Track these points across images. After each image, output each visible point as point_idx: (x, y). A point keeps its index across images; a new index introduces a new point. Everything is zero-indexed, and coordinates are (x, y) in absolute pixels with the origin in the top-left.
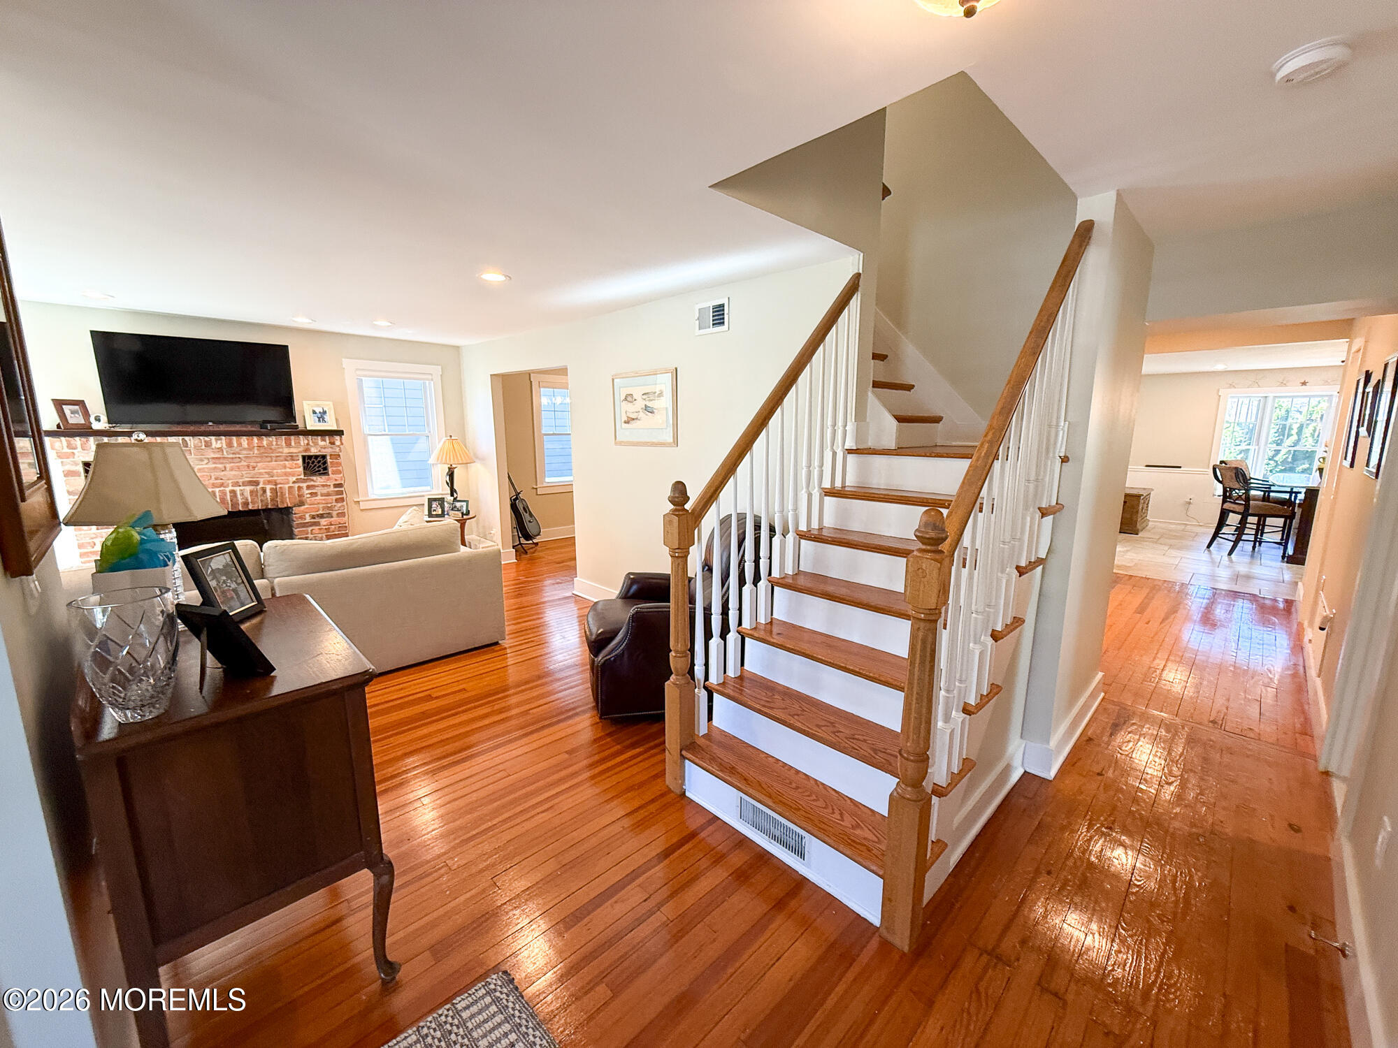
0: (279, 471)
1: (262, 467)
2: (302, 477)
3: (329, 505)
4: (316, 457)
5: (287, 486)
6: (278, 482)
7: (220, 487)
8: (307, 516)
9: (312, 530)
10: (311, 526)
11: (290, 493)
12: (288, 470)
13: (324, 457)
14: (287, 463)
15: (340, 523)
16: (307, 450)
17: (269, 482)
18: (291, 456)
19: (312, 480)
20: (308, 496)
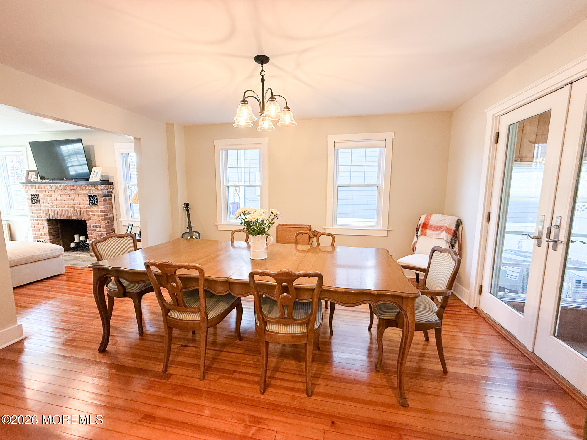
0: (81, 202)
2: (89, 205)
3: (99, 221)
4: (94, 195)
5: (84, 209)
6: (81, 207)
7: (64, 208)
8: (92, 226)
9: (93, 233)
10: (93, 231)
11: (85, 213)
12: (84, 202)
13: (96, 196)
14: (84, 198)
15: (104, 232)
16: (89, 192)
17: (78, 207)
18: (85, 195)
19: (92, 208)
20: (91, 215)
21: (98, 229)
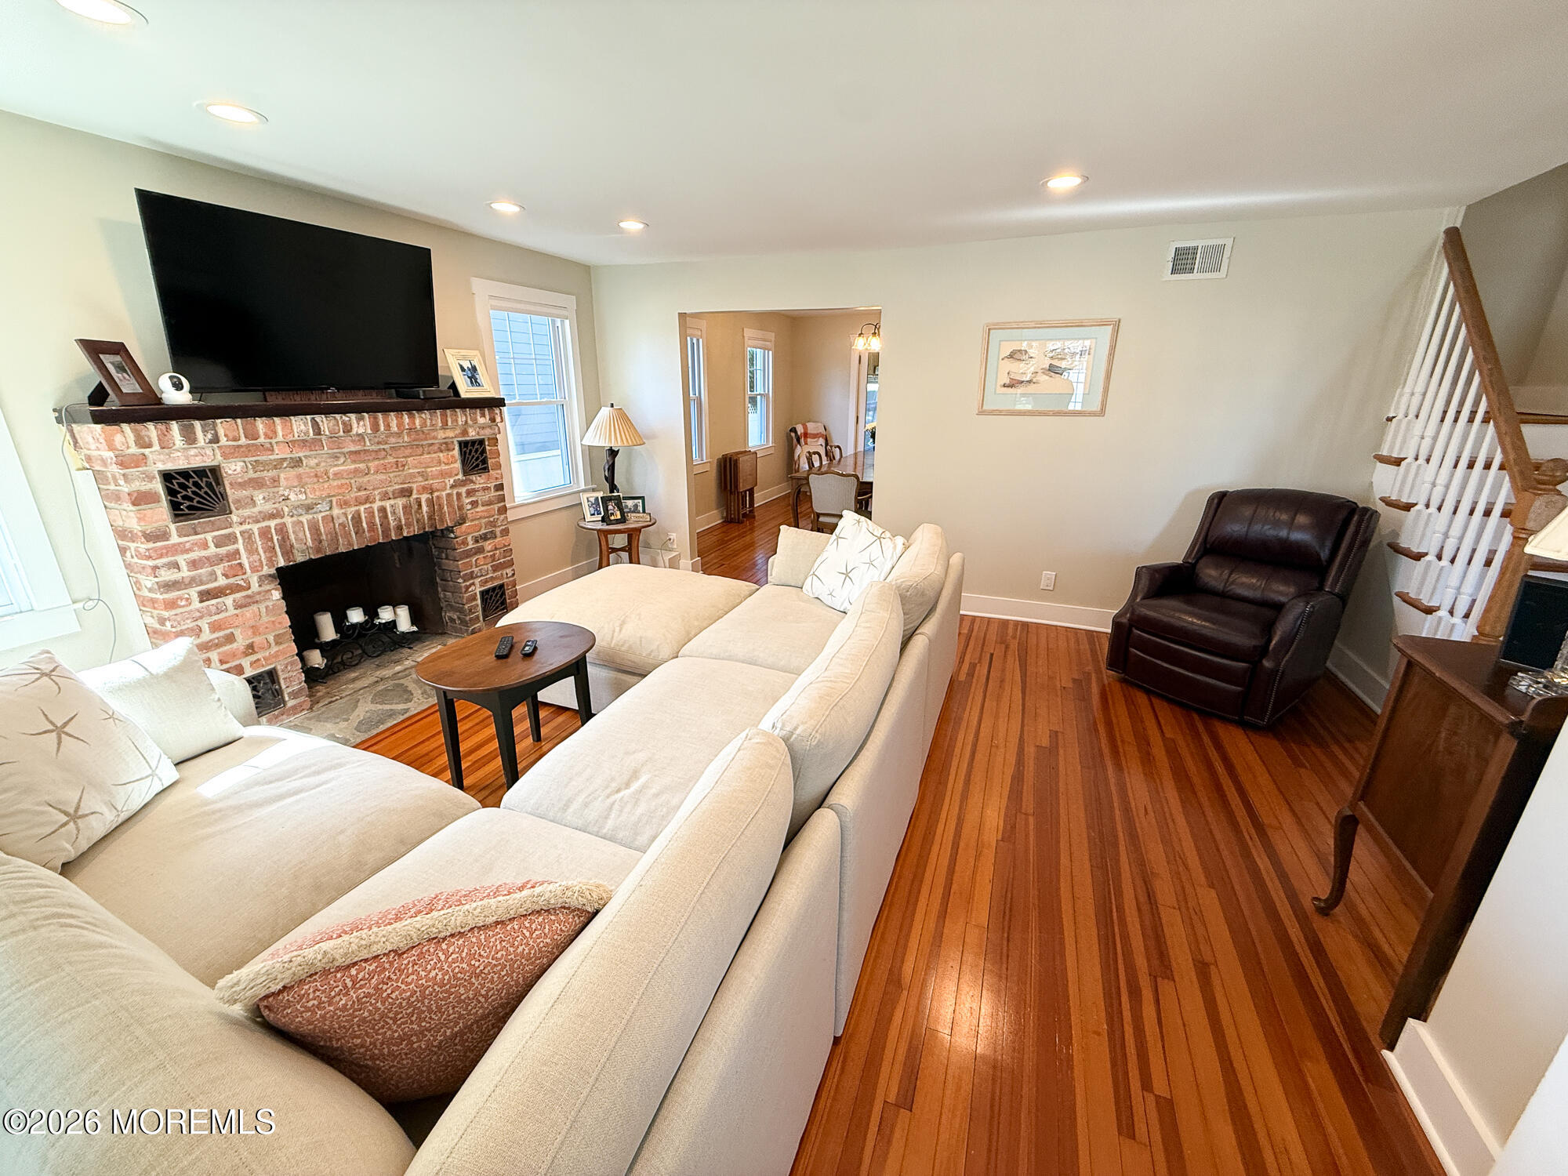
0: (434, 469)
1: (413, 466)
2: (460, 476)
3: (492, 519)
4: (473, 442)
5: (444, 493)
6: (435, 486)
7: (366, 503)
8: (469, 538)
9: (476, 561)
10: (475, 554)
11: (450, 504)
12: (444, 467)
13: (481, 442)
14: (441, 455)
15: (505, 546)
16: (465, 432)
17: (424, 489)
18: (446, 443)
19: (472, 482)
20: (469, 507)
21: (488, 545)
